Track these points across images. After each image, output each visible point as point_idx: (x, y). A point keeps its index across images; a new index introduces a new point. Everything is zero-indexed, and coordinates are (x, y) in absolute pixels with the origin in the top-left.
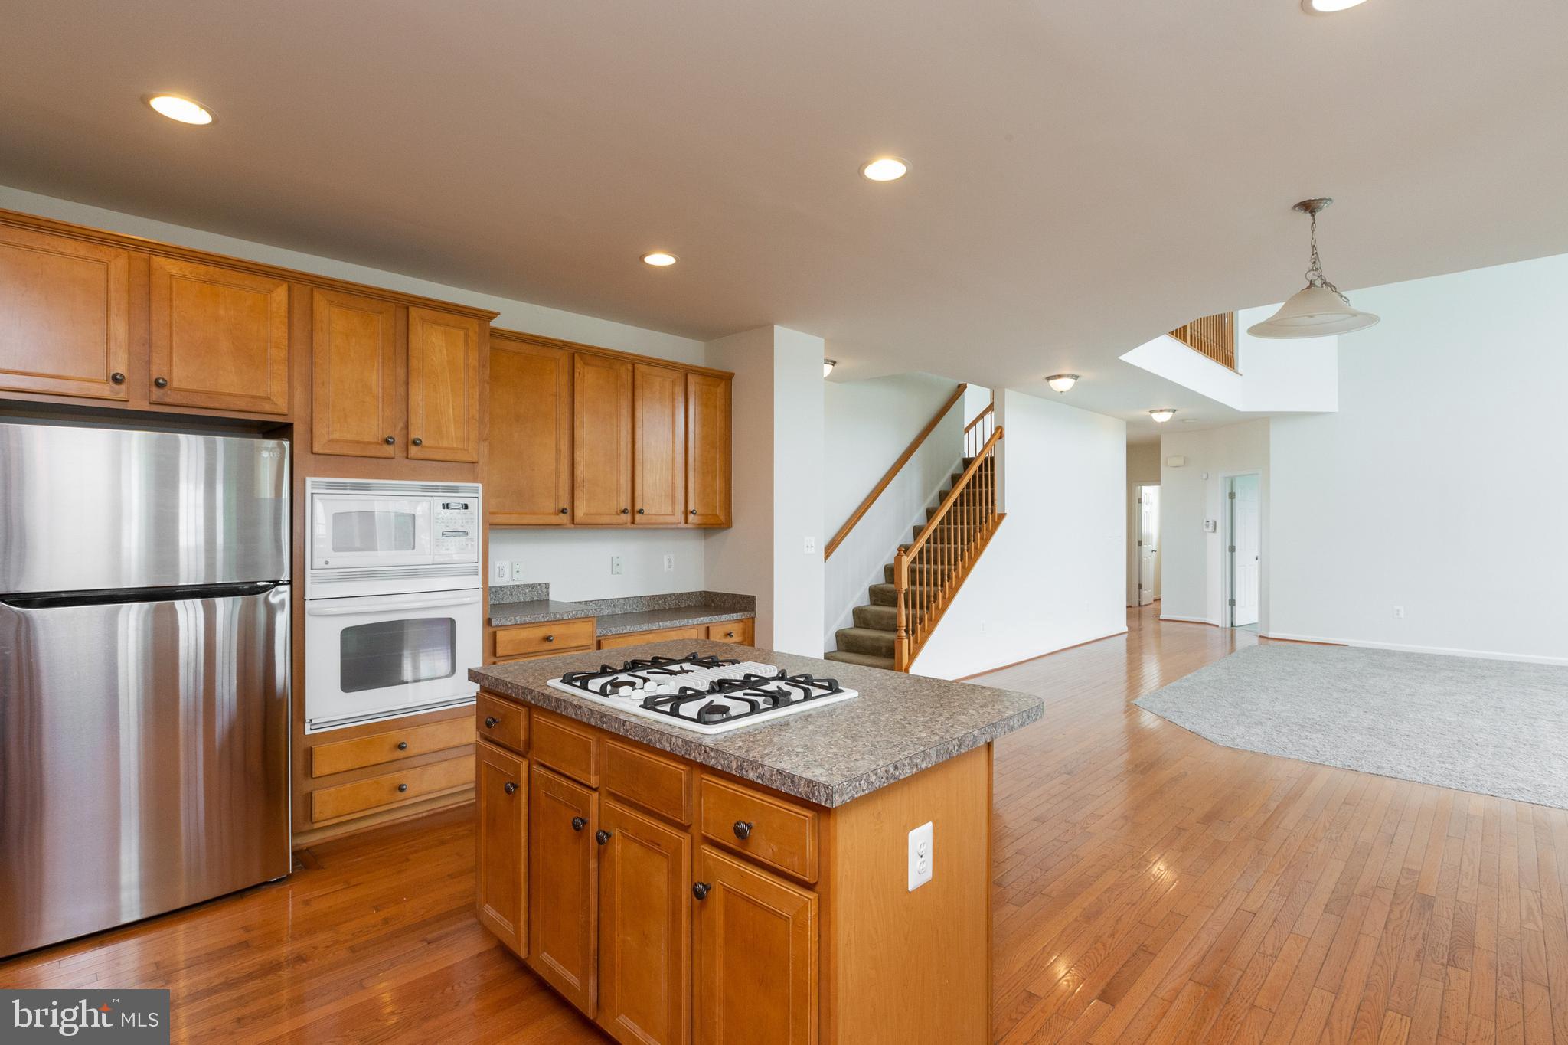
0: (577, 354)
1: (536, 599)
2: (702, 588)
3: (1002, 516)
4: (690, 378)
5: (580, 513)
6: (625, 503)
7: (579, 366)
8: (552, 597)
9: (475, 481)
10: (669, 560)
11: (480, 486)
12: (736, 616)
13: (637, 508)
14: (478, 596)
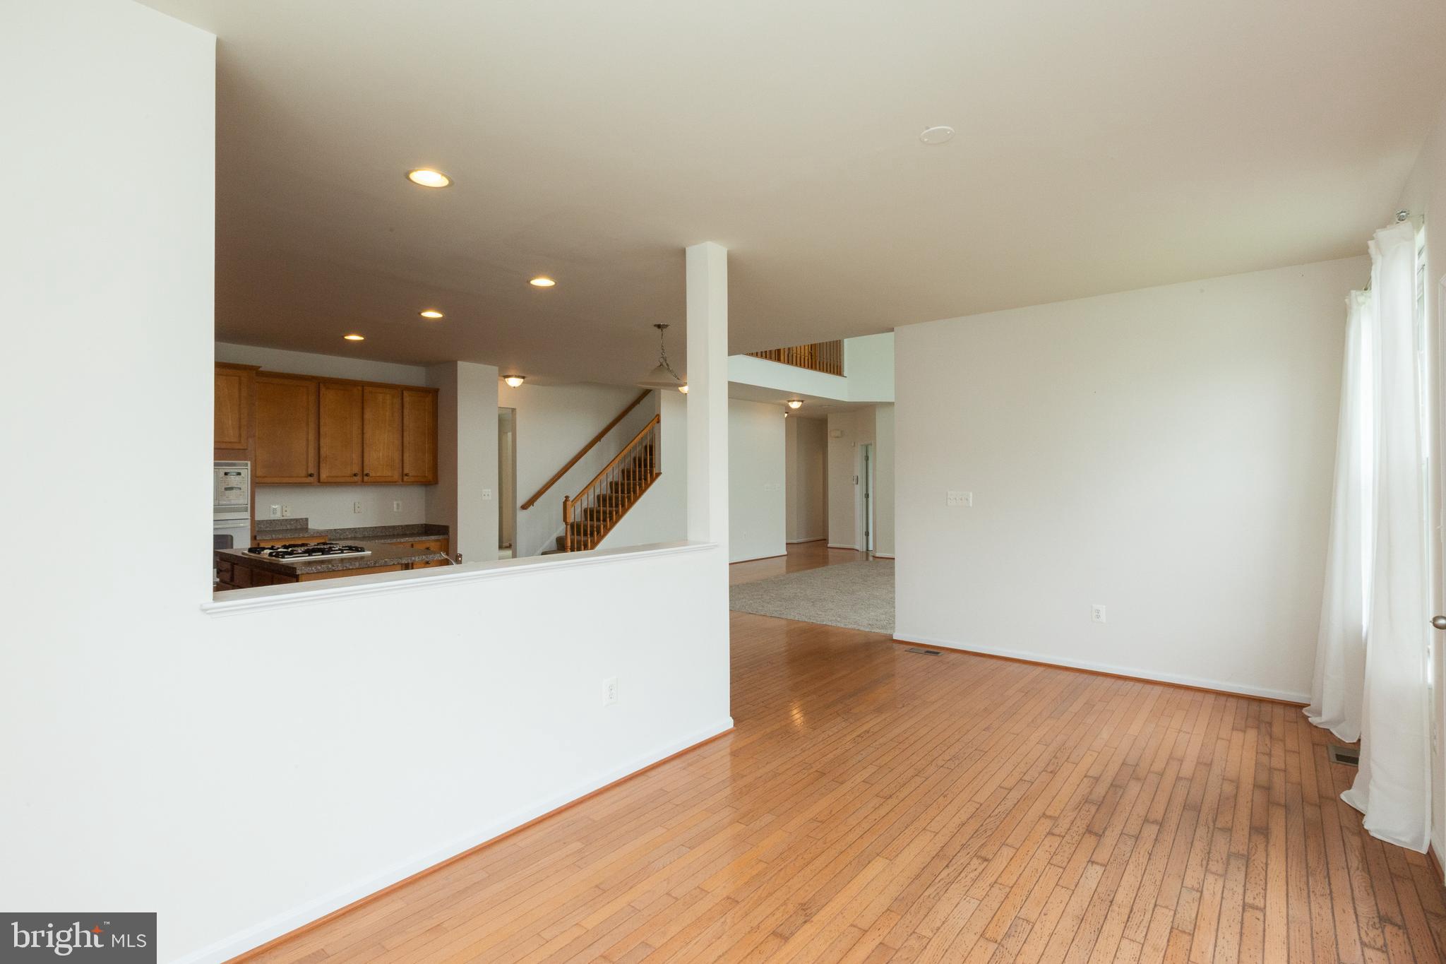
0: (320, 383)
1: (299, 527)
2: (423, 522)
3: (658, 474)
4: (406, 394)
5: (323, 476)
6: (356, 469)
7: (323, 390)
8: (309, 527)
9: (247, 460)
10: (398, 505)
11: (249, 463)
12: (433, 537)
13: (365, 472)
14: (248, 524)
